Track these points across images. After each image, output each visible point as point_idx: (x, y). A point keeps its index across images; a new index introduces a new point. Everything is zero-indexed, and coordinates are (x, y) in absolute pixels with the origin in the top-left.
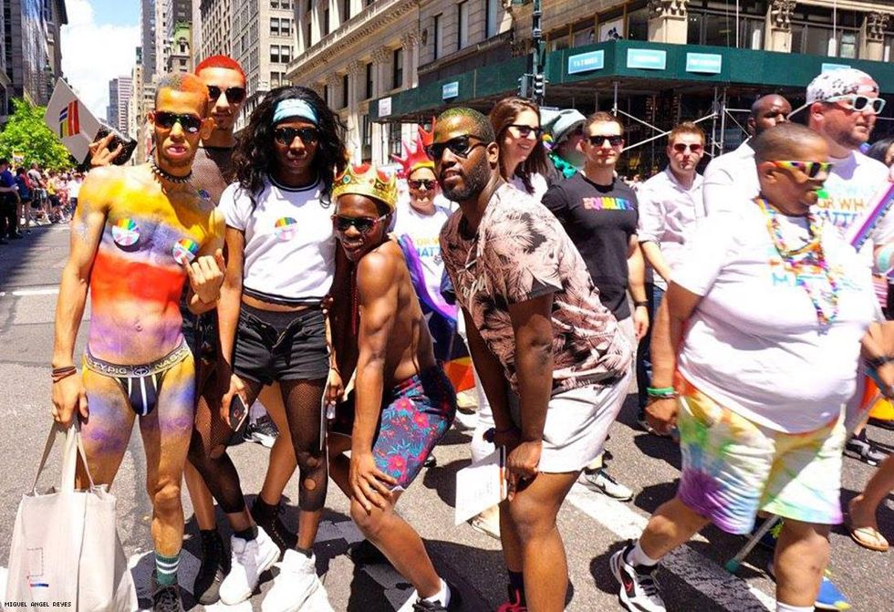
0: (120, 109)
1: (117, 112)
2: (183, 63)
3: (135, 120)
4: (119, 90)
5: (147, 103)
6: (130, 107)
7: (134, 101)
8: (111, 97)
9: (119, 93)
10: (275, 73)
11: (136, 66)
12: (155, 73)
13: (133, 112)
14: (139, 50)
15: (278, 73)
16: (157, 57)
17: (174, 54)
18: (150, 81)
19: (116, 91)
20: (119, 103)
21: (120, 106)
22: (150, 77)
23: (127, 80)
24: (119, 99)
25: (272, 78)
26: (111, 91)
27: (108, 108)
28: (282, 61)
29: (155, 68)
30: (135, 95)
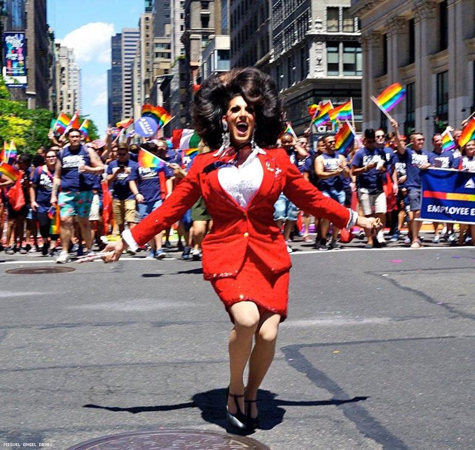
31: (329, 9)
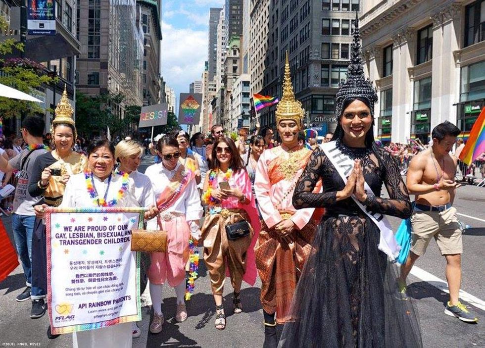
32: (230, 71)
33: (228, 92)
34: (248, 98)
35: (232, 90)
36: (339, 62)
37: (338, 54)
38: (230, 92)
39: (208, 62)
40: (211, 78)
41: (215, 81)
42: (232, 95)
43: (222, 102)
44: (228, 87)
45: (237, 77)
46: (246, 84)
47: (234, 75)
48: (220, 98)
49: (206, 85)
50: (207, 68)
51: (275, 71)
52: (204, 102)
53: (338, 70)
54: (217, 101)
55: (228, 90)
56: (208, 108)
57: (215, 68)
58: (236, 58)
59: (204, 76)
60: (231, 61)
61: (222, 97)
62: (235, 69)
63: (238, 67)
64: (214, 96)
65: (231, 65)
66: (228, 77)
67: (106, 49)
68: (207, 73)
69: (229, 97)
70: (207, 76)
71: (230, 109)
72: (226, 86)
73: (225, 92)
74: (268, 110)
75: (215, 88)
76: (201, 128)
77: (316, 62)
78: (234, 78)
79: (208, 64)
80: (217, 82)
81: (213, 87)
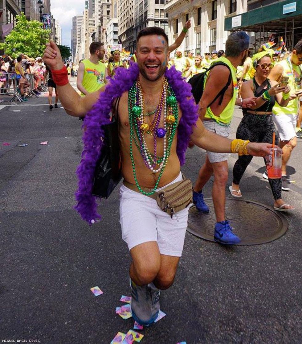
0: (77, 31)
1: (76, 32)
2: (108, 7)
3: (84, 35)
4: (77, 22)
5: (89, 27)
6: (82, 29)
7: (84, 26)
8: (73, 25)
9: (77, 23)
10: (157, 9)
11: (85, 10)
12: (94, 13)
13: (84, 32)
14: (87, 3)
15: (159, 9)
16: (95, 6)
17: (104, 3)
18: (92, 17)
19: (76, 22)
20: (77, 28)
21: (77, 29)
22: (92, 15)
23: (81, 17)
24: (77, 26)
25: (155, 12)
26: (73, 22)
27: (71, 30)
28: (161, 3)
29: (94, 11)
30: (85, 24)
31: (156, 9)
32: (105, 13)
33: (103, 29)
34: (117, 35)
35: (106, 28)
36: (164, 20)
37: (164, 15)
38: (105, 29)
39: (88, 1)
40: (91, 15)
41: (94, 18)
42: (106, 32)
43: (100, 36)
44: (104, 26)
45: (110, 18)
46: (116, 25)
47: (107, 17)
48: (98, 33)
49: (86, 21)
50: (87, 6)
51: (132, 20)
52: (85, 35)
53: (164, 24)
54: (96, 34)
55: (104, 28)
56: (89, 40)
57: (94, 7)
58: (109, 4)
59: (85, 13)
60: (106, 6)
61: (100, 33)
62: (108, 12)
63: (111, 11)
64: (93, 30)
65: (105, 9)
66: (103, 18)
67: (29, 10)
68: (87, 11)
69: (105, 33)
70: (87, 13)
71: (105, 42)
72: (102, 25)
73: (101, 29)
74: (128, 45)
75: (94, 23)
76: (83, 55)
77: (152, 20)
78: (108, 19)
79: (88, 3)
80: (96, 18)
81: (92, 23)
